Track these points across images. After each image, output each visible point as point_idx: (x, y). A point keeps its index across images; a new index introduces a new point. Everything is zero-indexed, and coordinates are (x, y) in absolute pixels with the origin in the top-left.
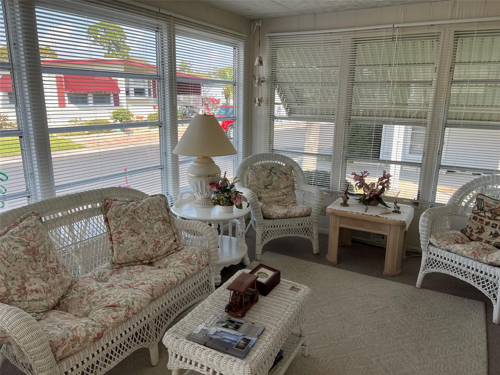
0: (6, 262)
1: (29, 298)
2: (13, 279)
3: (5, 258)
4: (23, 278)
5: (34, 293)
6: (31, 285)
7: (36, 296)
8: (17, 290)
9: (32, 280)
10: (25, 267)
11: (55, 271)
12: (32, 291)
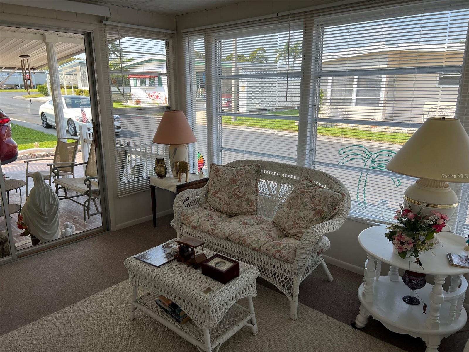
0: (219, 178)
1: (214, 198)
2: (216, 186)
3: (220, 176)
4: (220, 189)
5: (219, 198)
6: (220, 194)
7: (218, 200)
8: (213, 192)
9: (223, 193)
10: (224, 185)
11: (238, 197)
12: (218, 197)
